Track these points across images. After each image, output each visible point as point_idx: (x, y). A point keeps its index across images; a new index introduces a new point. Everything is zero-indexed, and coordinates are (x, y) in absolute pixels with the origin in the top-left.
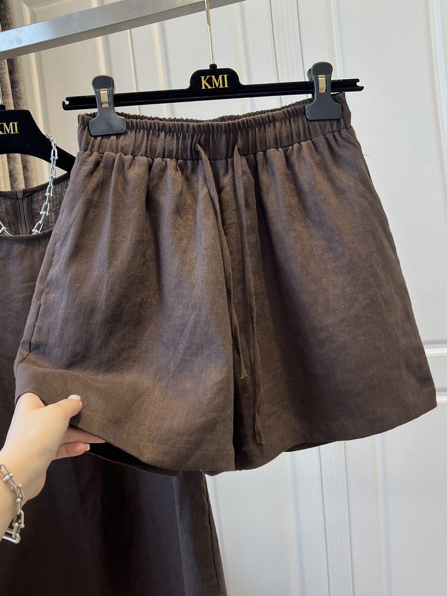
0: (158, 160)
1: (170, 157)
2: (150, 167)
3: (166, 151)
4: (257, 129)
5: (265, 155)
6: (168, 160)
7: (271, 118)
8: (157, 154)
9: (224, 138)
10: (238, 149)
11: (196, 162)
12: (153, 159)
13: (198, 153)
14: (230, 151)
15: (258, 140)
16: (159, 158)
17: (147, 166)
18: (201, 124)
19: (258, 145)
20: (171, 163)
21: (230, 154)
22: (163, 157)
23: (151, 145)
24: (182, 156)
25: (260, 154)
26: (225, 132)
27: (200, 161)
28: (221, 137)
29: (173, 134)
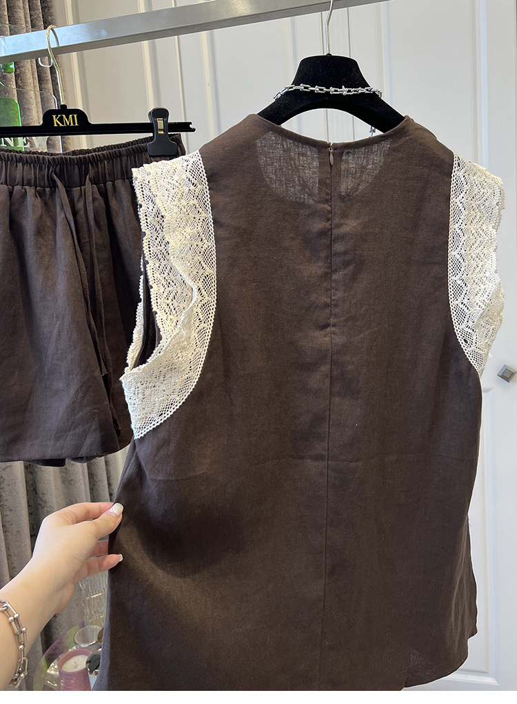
0: (17, 188)
1: (29, 184)
2: (11, 194)
3: (25, 180)
4: (106, 162)
5: (113, 184)
6: (27, 187)
7: (118, 154)
8: (16, 183)
9: (77, 170)
10: (90, 179)
11: (53, 189)
12: (13, 187)
13: (54, 181)
14: (83, 180)
15: (107, 172)
16: (18, 186)
17: (8, 193)
18: (55, 157)
19: (107, 176)
20: (30, 191)
21: (83, 183)
22: (23, 185)
23: (10, 175)
24: (40, 184)
25: (109, 184)
26: (77, 164)
27: (57, 189)
28: (74, 168)
29: (30, 165)
